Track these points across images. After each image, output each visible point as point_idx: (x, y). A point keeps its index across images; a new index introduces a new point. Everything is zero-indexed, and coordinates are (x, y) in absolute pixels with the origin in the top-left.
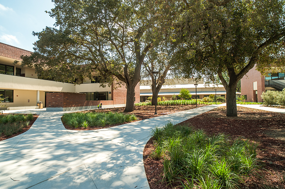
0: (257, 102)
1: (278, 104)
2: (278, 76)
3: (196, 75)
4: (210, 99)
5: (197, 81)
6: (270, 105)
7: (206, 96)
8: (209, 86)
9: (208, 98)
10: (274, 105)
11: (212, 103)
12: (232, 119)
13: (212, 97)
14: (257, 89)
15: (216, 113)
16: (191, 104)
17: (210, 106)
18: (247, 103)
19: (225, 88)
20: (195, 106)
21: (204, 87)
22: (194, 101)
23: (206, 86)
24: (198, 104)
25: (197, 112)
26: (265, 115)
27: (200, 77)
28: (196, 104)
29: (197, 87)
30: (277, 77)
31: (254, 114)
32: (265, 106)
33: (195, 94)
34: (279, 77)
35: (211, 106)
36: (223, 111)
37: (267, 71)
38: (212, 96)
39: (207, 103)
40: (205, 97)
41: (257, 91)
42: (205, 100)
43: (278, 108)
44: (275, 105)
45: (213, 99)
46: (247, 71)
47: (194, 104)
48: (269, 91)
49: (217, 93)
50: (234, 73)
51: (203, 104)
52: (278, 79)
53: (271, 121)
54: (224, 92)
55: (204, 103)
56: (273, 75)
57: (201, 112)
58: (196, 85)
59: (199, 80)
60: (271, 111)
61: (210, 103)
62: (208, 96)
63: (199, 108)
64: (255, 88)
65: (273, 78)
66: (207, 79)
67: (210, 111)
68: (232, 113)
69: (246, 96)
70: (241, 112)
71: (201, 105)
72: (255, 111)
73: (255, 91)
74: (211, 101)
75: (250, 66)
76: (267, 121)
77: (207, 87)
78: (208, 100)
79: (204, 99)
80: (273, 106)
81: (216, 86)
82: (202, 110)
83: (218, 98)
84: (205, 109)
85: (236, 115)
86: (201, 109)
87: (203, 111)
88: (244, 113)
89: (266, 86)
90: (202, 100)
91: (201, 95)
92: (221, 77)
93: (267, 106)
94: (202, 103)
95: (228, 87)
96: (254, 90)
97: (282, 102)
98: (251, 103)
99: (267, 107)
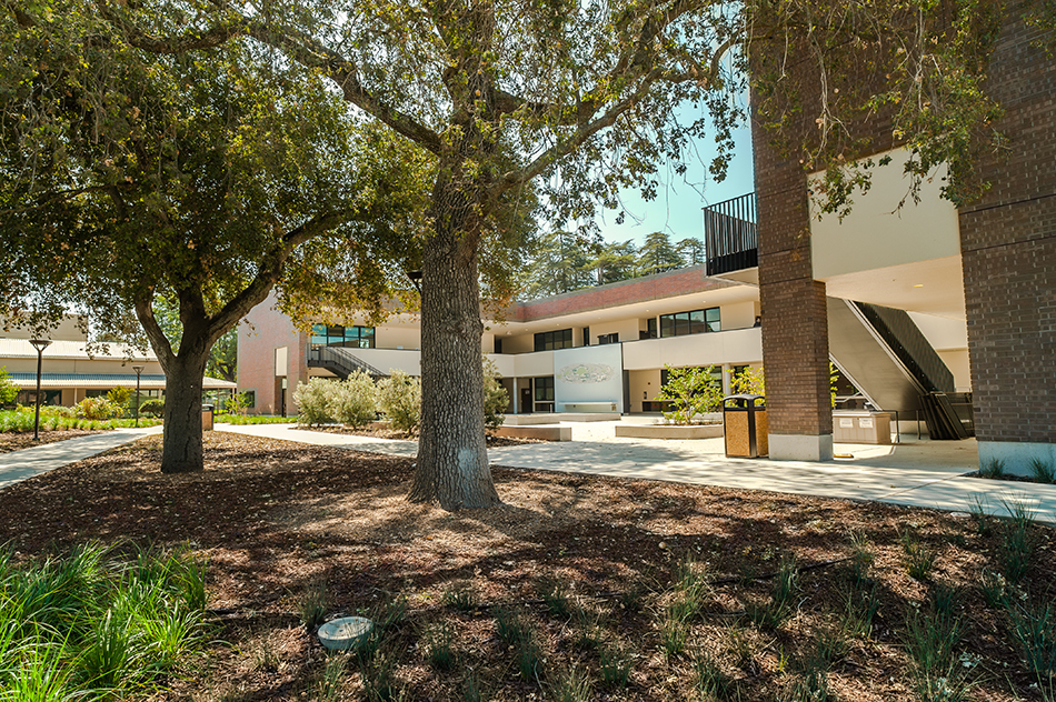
0: (284, 415)
1: (335, 421)
2: (344, 336)
3: (32, 300)
4: (110, 407)
5: (41, 327)
6: (316, 425)
7: (92, 393)
8: (106, 350)
9: (100, 400)
10: (327, 422)
11: (117, 421)
12: (178, 481)
13: (120, 399)
14: (285, 374)
15: (119, 464)
16: (11, 430)
17: (105, 433)
18: (253, 419)
19: (163, 365)
20: (32, 436)
21: (84, 354)
22: (25, 414)
23: (94, 353)
24: (48, 428)
25: (29, 464)
26: (294, 458)
27: (56, 313)
28: (36, 428)
29: (43, 354)
30: (341, 340)
31: (262, 455)
32: (302, 428)
33: (33, 383)
34: (346, 340)
35: (111, 436)
36: (152, 453)
37: (309, 315)
38: (124, 393)
39: (96, 422)
40: (87, 400)
41: (285, 377)
42: (87, 411)
43: (336, 432)
44: (330, 423)
45: (126, 405)
46: (245, 308)
47: (26, 430)
48: (317, 381)
49: (143, 383)
50: (200, 311)
51: (75, 427)
52: (343, 344)
53: (302, 476)
54: (158, 377)
55: (81, 422)
56: (334, 330)
57: (51, 462)
58: (41, 347)
59: (51, 322)
60: (313, 443)
61: (108, 423)
62: (104, 392)
63: (52, 445)
64: (281, 370)
65: (332, 340)
66: (100, 324)
67: (100, 455)
68: (183, 457)
69: (251, 394)
70: (222, 450)
71: (60, 433)
72: (267, 447)
73: (279, 380)
74: (114, 417)
75: (254, 294)
76: (291, 475)
77: (99, 355)
78: (101, 409)
79: (81, 405)
80: (325, 428)
81: (138, 355)
82: (60, 452)
83: (149, 402)
84: (76, 449)
85: (198, 465)
86: (58, 447)
87: (63, 457)
88: (231, 457)
89: (311, 363)
90: (71, 411)
91: (71, 390)
92: (149, 322)
93: (310, 428)
94: (71, 422)
95: (173, 362)
96: (276, 377)
97: (344, 414)
98: (265, 418)
99: (309, 432)
